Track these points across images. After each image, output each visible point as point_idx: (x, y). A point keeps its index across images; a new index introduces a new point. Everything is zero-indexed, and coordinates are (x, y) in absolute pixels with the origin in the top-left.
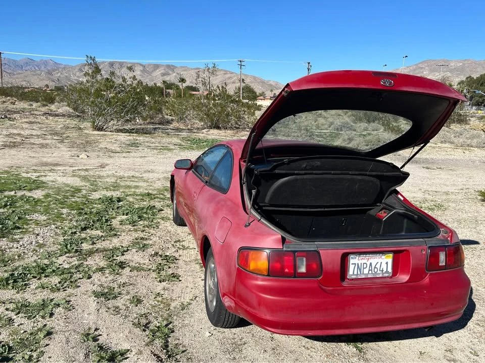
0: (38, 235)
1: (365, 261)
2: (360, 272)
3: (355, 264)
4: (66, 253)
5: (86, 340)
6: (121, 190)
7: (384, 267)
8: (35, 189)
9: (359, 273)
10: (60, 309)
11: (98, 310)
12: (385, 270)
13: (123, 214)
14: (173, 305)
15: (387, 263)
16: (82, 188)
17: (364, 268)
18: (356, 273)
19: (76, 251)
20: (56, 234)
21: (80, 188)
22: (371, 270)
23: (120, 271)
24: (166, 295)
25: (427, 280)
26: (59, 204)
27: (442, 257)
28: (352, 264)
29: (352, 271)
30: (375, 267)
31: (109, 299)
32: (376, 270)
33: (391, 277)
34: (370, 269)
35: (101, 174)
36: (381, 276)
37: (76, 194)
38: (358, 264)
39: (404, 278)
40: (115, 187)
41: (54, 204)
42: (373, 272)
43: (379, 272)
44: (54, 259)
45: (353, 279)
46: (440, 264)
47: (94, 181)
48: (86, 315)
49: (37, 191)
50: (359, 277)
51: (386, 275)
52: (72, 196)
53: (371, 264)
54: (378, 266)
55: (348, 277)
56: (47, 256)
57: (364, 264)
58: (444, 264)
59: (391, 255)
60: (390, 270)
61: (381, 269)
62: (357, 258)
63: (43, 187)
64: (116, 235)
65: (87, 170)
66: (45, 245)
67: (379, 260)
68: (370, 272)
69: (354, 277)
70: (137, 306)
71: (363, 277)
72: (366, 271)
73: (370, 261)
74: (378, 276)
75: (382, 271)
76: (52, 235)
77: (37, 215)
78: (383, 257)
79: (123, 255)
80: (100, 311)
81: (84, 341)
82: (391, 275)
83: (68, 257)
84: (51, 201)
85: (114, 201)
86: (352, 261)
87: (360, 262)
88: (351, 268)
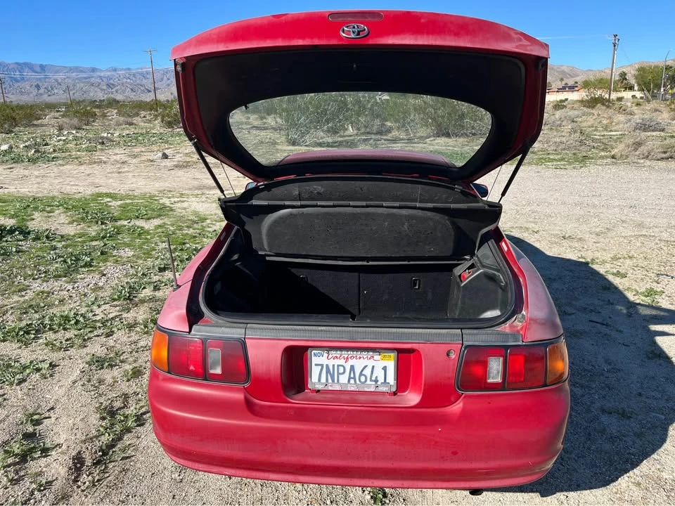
1: (342, 362)
2: (333, 381)
3: (322, 365)
7: (379, 374)
9: (330, 381)
12: (381, 380)
15: (385, 369)
17: (339, 374)
18: (324, 380)
22: (354, 378)
25: (457, 407)
27: (495, 366)
28: (316, 365)
29: (316, 378)
30: (361, 374)
32: (363, 379)
33: (395, 394)
34: (352, 376)
36: (373, 389)
38: (327, 366)
39: (412, 398)
42: (358, 382)
43: (368, 382)
45: (318, 391)
46: (490, 381)
50: (330, 388)
51: (384, 389)
53: (352, 368)
54: (367, 372)
55: (310, 386)
57: (338, 366)
58: (499, 380)
59: (393, 355)
60: (391, 379)
61: (374, 378)
62: (326, 355)
67: (371, 363)
68: (352, 381)
69: (320, 387)
71: (338, 388)
72: (344, 379)
73: (351, 362)
74: (367, 390)
75: (376, 381)
78: (376, 357)
82: (394, 389)
86: (315, 360)
87: (331, 363)
88: (315, 372)
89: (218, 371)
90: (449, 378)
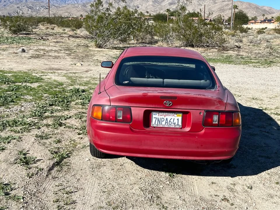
0: (23, 106)
1: (163, 117)
2: (160, 124)
3: (156, 118)
4: (34, 116)
5: (20, 154)
6: (89, 86)
7: (176, 121)
8: (34, 82)
9: (159, 123)
10: (15, 140)
11: (34, 143)
12: (177, 123)
13: (81, 99)
14: (79, 145)
15: (178, 119)
16: (65, 83)
17: (162, 121)
18: (156, 123)
19: (39, 116)
20: (34, 107)
21: (63, 83)
22: (167, 123)
23: (59, 127)
24: (78, 141)
25: (203, 131)
26: (44, 91)
27: (216, 118)
28: (154, 118)
29: (154, 122)
30: (170, 121)
31: (43, 139)
32: (170, 123)
33: (181, 129)
34: (167, 122)
35: (83, 76)
36: (173, 127)
37: (58, 87)
38: (158, 118)
39: (187, 129)
40: (86, 84)
41: (41, 91)
42: (168, 124)
43: (172, 124)
44: (25, 119)
45: (154, 127)
46: (214, 123)
47: (74, 80)
48: (26, 144)
49: (35, 83)
50: (159, 126)
51: (178, 127)
52: (55, 87)
53: (167, 119)
54: (172, 121)
55: (152, 126)
56: (22, 117)
57: (162, 118)
58: (217, 123)
59: (181, 115)
60: (180, 123)
61: (174, 123)
62: (158, 114)
63: (40, 81)
64: (68, 109)
65: (75, 73)
66: (24, 112)
67: (173, 117)
68: (166, 124)
69: (155, 126)
70: (56, 143)
71: (161, 126)
72: (164, 123)
73: (166, 117)
74: (171, 127)
75: (175, 124)
76: (30, 107)
77: (28, 96)
78: (175, 115)
79: (65, 120)
80: (35, 144)
81: (19, 154)
82: (181, 127)
83: (34, 118)
84: (40, 89)
85: (80, 92)
86: (154, 116)
87: (159, 117)
88: (154, 120)
89: (121, 118)
90: (200, 122)
